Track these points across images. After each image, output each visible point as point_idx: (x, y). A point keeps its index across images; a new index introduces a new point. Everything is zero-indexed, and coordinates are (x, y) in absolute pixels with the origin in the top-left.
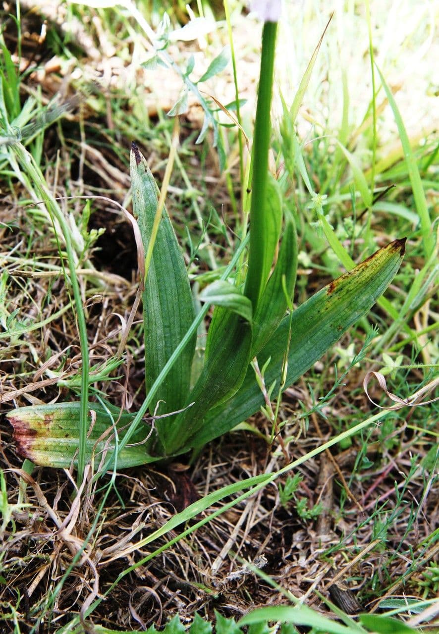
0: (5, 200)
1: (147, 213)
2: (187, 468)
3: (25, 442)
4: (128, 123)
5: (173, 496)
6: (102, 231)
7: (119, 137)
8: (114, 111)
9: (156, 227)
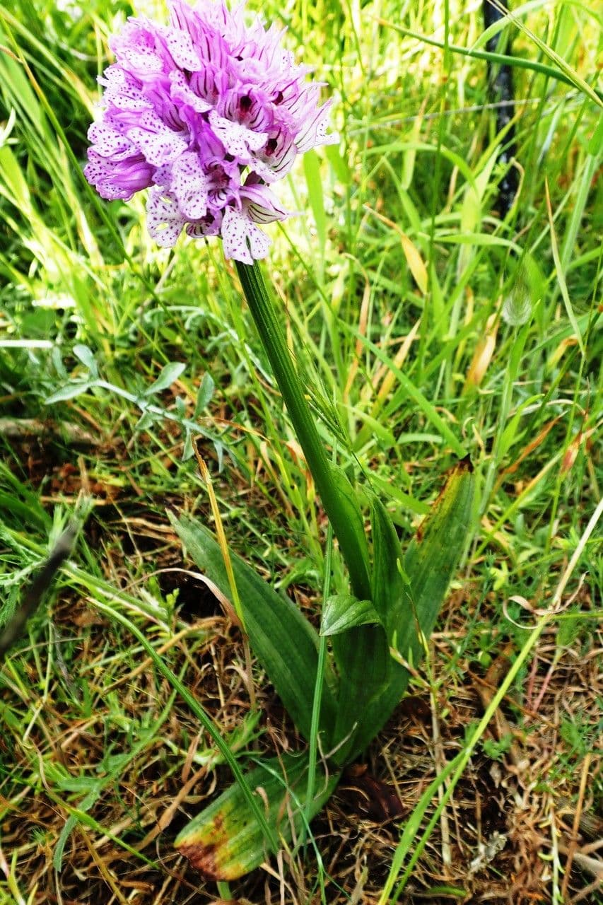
0: (78, 606)
1: (212, 559)
2: (365, 767)
3: (207, 865)
4: (153, 483)
5: (368, 805)
6: (176, 592)
7: (151, 498)
8: (136, 479)
9: (231, 575)
